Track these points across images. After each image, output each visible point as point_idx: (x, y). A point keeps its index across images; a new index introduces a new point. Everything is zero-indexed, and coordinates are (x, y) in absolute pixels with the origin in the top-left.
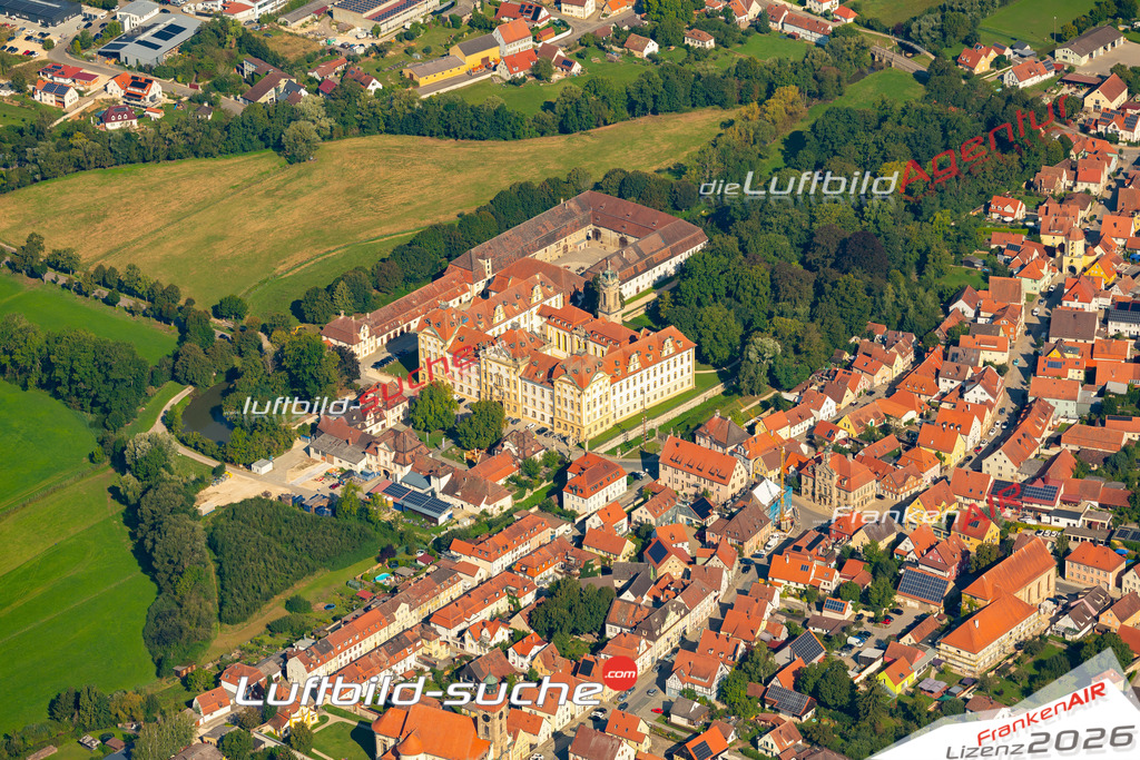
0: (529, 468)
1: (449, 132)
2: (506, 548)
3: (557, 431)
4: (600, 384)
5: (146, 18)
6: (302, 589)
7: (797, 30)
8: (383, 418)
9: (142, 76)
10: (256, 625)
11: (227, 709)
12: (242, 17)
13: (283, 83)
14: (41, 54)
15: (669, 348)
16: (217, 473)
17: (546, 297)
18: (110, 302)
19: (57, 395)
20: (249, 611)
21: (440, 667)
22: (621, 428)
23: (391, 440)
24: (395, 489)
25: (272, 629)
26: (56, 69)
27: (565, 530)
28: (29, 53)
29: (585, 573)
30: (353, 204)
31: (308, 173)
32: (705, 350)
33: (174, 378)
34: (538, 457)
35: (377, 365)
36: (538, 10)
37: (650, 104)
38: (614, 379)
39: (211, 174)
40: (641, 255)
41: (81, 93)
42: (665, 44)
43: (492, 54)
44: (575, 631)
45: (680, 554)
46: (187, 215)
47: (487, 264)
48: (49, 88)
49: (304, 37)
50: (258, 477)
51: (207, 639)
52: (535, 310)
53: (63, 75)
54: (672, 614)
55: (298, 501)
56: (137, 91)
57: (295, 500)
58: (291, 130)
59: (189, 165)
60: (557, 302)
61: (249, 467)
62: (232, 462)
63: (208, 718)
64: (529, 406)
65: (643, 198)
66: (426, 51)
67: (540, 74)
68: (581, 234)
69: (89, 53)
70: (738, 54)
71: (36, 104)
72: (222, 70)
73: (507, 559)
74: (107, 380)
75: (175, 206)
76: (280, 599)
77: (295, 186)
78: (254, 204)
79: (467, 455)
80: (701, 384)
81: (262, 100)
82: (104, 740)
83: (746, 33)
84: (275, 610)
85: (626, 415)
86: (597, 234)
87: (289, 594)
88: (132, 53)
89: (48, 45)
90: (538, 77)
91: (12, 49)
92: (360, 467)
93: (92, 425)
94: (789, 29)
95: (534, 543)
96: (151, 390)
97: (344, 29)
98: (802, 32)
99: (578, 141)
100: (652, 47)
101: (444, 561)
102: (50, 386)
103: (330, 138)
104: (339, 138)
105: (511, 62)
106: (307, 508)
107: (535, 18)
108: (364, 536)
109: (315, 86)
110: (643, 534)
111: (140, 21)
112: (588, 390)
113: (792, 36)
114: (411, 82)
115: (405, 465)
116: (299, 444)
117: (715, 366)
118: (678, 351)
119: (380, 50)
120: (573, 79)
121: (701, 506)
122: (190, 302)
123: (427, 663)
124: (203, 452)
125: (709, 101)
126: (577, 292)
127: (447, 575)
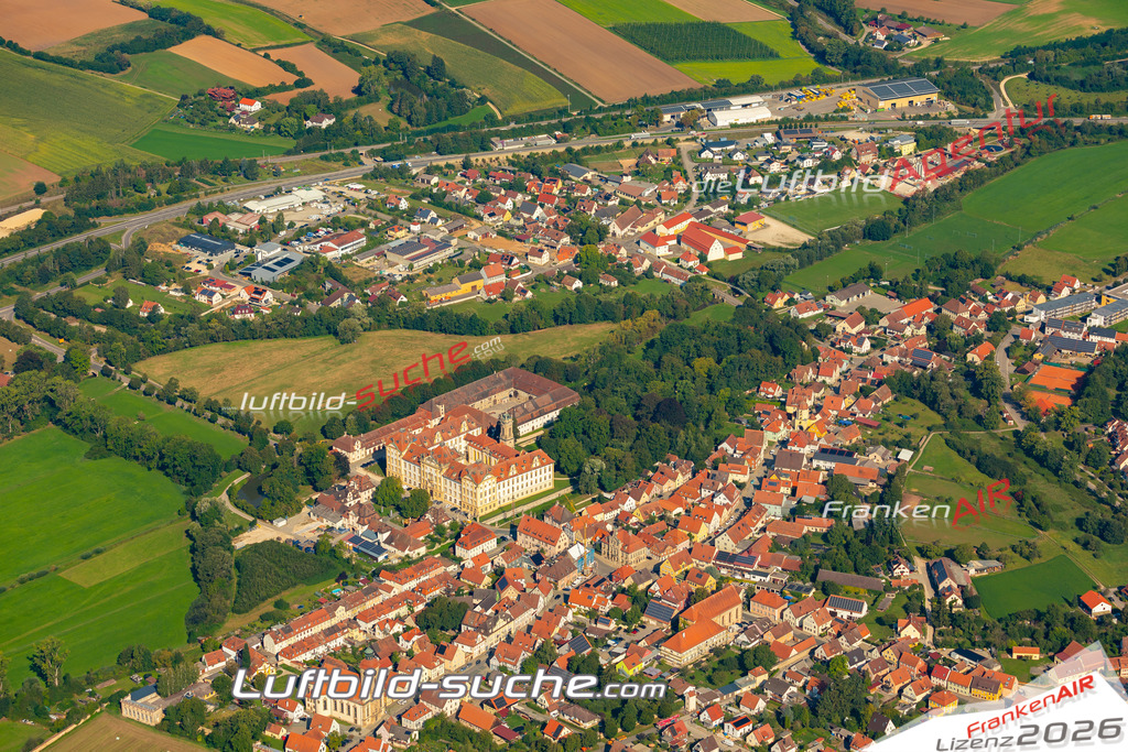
0: (440, 531)
1: (442, 330)
2: (412, 577)
3: (463, 510)
4: (489, 482)
5: (272, 253)
6: (286, 596)
7: (670, 278)
8: (358, 497)
9: (262, 287)
10: (254, 615)
11: (223, 664)
12: (330, 255)
13: (346, 295)
14: (205, 272)
15: (536, 462)
16: (252, 525)
17: (470, 429)
18: (212, 421)
19: (167, 475)
20: (251, 607)
21: (357, 645)
22: (502, 510)
23: (356, 510)
24: (355, 539)
25: (263, 618)
26: (211, 281)
27: (453, 568)
28: (197, 271)
29: (458, 594)
30: (374, 369)
31: (351, 350)
32: (562, 466)
33: (239, 467)
34: (446, 524)
35: (364, 466)
36: (512, 258)
37: (567, 318)
38: (499, 480)
39: (292, 348)
40: (537, 407)
41: (223, 296)
42: (587, 282)
43: (479, 284)
44: (442, 628)
45: (518, 586)
46: (272, 371)
47: (442, 408)
48: (204, 292)
49: (367, 269)
50: (276, 528)
51: (222, 622)
52: (462, 436)
53: (215, 285)
54: (501, 620)
55: (296, 543)
56: (257, 296)
57: (294, 543)
58: (343, 324)
59: (281, 342)
60: (477, 432)
61: (271, 522)
62: (262, 518)
63: (211, 668)
64: (448, 494)
65: (548, 374)
66: (440, 280)
67: (506, 297)
68: (506, 393)
69: (233, 273)
70: (630, 289)
71: (195, 302)
72: (310, 286)
73: (413, 584)
74: (194, 466)
75: (266, 366)
76: (271, 601)
77: (341, 357)
78: (314, 367)
79: (404, 521)
80: (558, 486)
81: (332, 305)
82: (145, 677)
83: (639, 278)
84: (268, 607)
85: (507, 502)
86: (516, 394)
87: (278, 597)
88: (259, 274)
89: (210, 267)
90: (504, 299)
91: (188, 268)
92: (338, 525)
93: (184, 493)
94: (666, 277)
95: (432, 574)
96: (224, 473)
97: (392, 265)
98: (673, 279)
99: (521, 338)
100: (578, 284)
101: (374, 583)
102: (163, 468)
103: (370, 330)
104: (375, 330)
105: (488, 289)
106: (301, 548)
107: (510, 264)
108: (329, 566)
109: (367, 299)
110: (499, 573)
111: (268, 255)
112: (481, 485)
113: (667, 281)
114: (424, 298)
115: (364, 525)
116: (306, 510)
117: (569, 476)
118: (543, 465)
119: (411, 279)
120: (526, 300)
121: (537, 558)
122: (259, 423)
123: (350, 643)
124: (246, 512)
125: (605, 318)
126: (492, 427)
127: (372, 592)
